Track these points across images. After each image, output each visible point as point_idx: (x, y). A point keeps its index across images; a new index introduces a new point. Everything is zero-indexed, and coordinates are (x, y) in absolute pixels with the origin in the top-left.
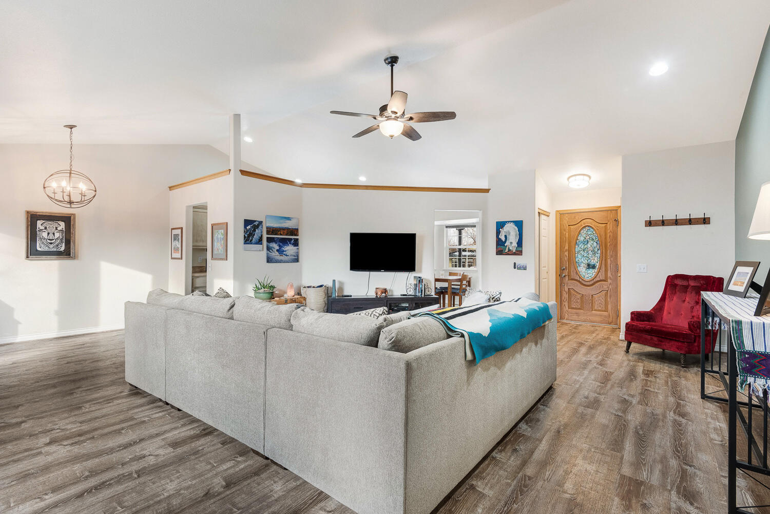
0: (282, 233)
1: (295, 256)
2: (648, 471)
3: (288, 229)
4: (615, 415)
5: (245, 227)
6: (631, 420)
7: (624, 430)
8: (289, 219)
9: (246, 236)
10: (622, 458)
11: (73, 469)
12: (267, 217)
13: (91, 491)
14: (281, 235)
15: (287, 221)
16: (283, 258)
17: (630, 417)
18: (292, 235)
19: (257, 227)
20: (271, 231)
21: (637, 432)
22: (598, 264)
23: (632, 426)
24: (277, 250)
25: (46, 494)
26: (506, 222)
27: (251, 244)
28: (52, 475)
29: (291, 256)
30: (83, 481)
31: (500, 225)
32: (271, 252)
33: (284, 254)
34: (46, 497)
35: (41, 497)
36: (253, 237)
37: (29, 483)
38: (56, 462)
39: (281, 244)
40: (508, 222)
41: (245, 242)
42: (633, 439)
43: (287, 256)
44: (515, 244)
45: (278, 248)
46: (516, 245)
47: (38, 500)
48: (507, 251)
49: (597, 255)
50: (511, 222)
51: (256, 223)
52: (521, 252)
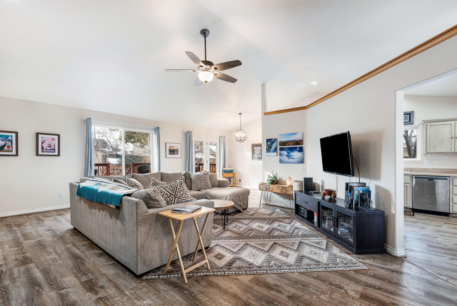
0: (289, 144)
1: (300, 159)
2: (21, 271)
3: (294, 141)
4: (65, 288)
5: (267, 143)
6: (50, 292)
7: (49, 282)
8: (295, 134)
9: (267, 148)
10: (38, 268)
12: (280, 135)
14: (289, 145)
15: (294, 136)
16: (291, 160)
17: (53, 294)
18: (298, 145)
19: (273, 142)
20: (283, 144)
21: (40, 286)
23: (46, 288)
24: (287, 155)
27: (270, 152)
29: (297, 159)
32: (282, 157)
33: (292, 158)
36: (271, 148)
39: (289, 151)
41: (267, 151)
42: (38, 280)
43: (293, 159)
45: (287, 154)
51: (273, 140)
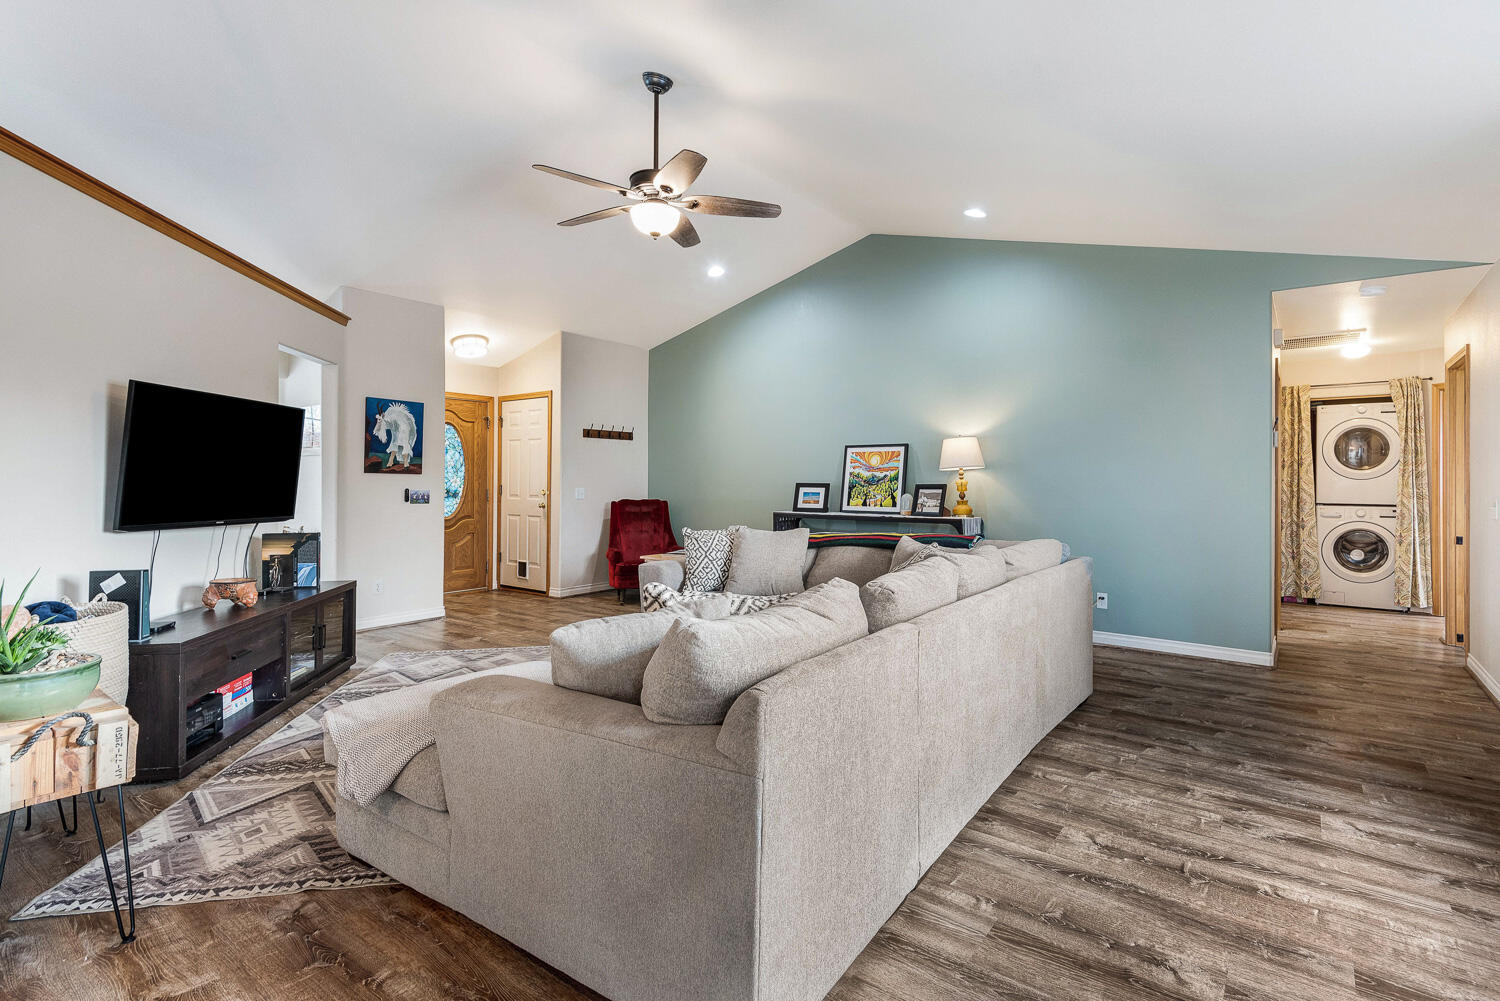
11: (1204, 904)
13: (1213, 856)
22: (461, 490)
25: (1266, 893)
26: (391, 401)
28: (1242, 919)
30: (1209, 876)
31: (375, 408)
34: (1267, 889)
35: (1276, 894)
37: (1282, 932)
38: (1220, 940)
40: (395, 401)
44: (408, 451)
46: (411, 454)
47: (1280, 893)
48: (390, 464)
49: (459, 474)
50: (402, 402)
52: (420, 466)
